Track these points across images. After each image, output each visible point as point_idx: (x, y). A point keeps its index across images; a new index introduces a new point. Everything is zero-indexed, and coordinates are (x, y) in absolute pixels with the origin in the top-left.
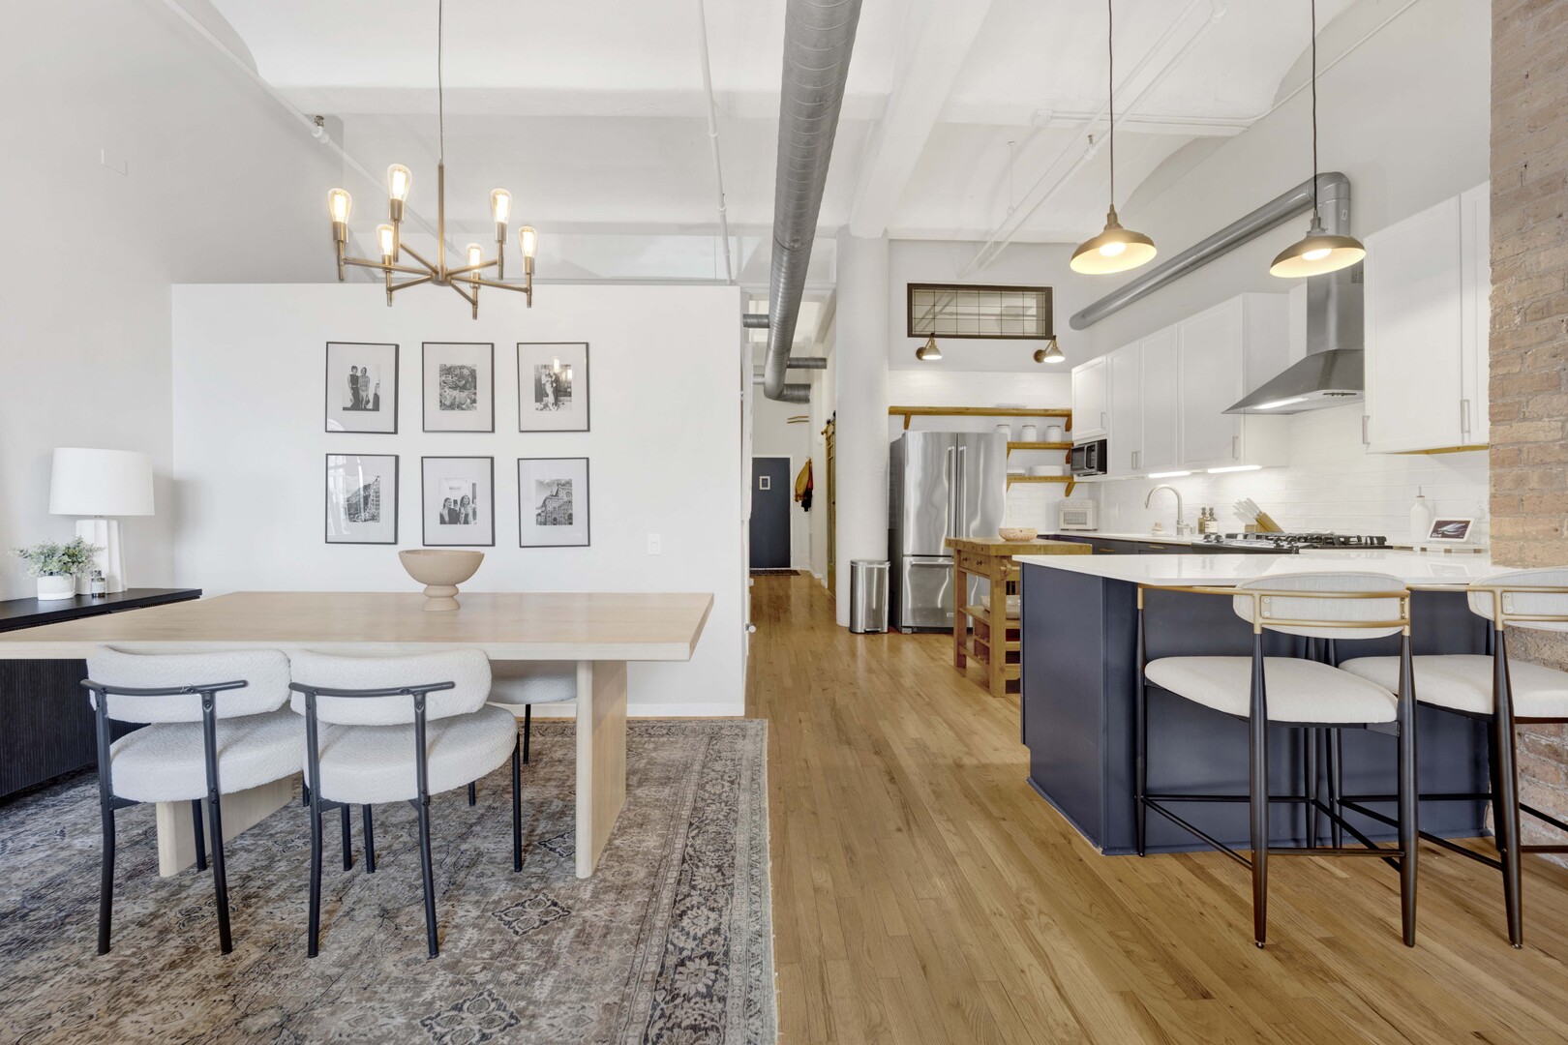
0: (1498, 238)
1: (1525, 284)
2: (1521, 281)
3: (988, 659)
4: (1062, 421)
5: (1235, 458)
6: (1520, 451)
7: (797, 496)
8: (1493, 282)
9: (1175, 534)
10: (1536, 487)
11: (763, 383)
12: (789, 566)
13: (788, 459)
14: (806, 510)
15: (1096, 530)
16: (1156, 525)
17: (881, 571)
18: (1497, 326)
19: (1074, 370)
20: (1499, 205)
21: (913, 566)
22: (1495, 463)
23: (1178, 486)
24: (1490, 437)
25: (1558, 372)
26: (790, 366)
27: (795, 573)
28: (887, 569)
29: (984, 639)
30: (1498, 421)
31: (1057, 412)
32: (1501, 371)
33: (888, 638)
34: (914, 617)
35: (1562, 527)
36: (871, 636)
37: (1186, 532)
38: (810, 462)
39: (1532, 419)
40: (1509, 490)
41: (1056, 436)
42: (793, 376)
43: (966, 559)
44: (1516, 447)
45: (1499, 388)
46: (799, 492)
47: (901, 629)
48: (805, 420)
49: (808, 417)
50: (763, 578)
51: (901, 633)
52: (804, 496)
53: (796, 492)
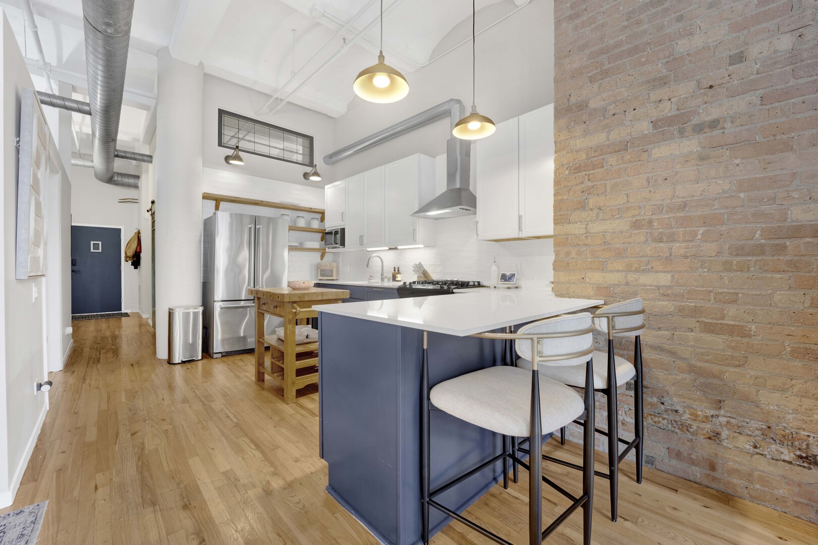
0: (558, 130)
1: (570, 154)
2: (568, 153)
3: (283, 375)
4: (319, 216)
5: (414, 241)
6: (567, 238)
7: (126, 257)
8: (556, 152)
9: (380, 282)
10: (575, 257)
11: (93, 167)
12: (121, 311)
13: (119, 230)
14: (136, 268)
15: (337, 280)
16: (370, 276)
17: (195, 314)
18: (558, 175)
19: (327, 187)
20: (558, 114)
21: (222, 308)
22: (556, 245)
23: (382, 255)
24: (554, 232)
25: (584, 200)
26: (117, 156)
27: (126, 315)
28: (201, 312)
29: (279, 361)
30: (558, 223)
31: (317, 210)
32: (560, 198)
33: (203, 365)
34: (223, 345)
35: (586, 277)
36: (188, 365)
37: (386, 280)
38: (139, 233)
39: (573, 223)
40: (563, 258)
41: (316, 225)
42: (119, 165)
43: (264, 304)
44: (565, 237)
45: (558, 206)
46: (128, 255)
47: (213, 355)
48: (134, 201)
49: (137, 200)
50: (93, 321)
51: (213, 358)
52: (133, 256)
53: (126, 254)
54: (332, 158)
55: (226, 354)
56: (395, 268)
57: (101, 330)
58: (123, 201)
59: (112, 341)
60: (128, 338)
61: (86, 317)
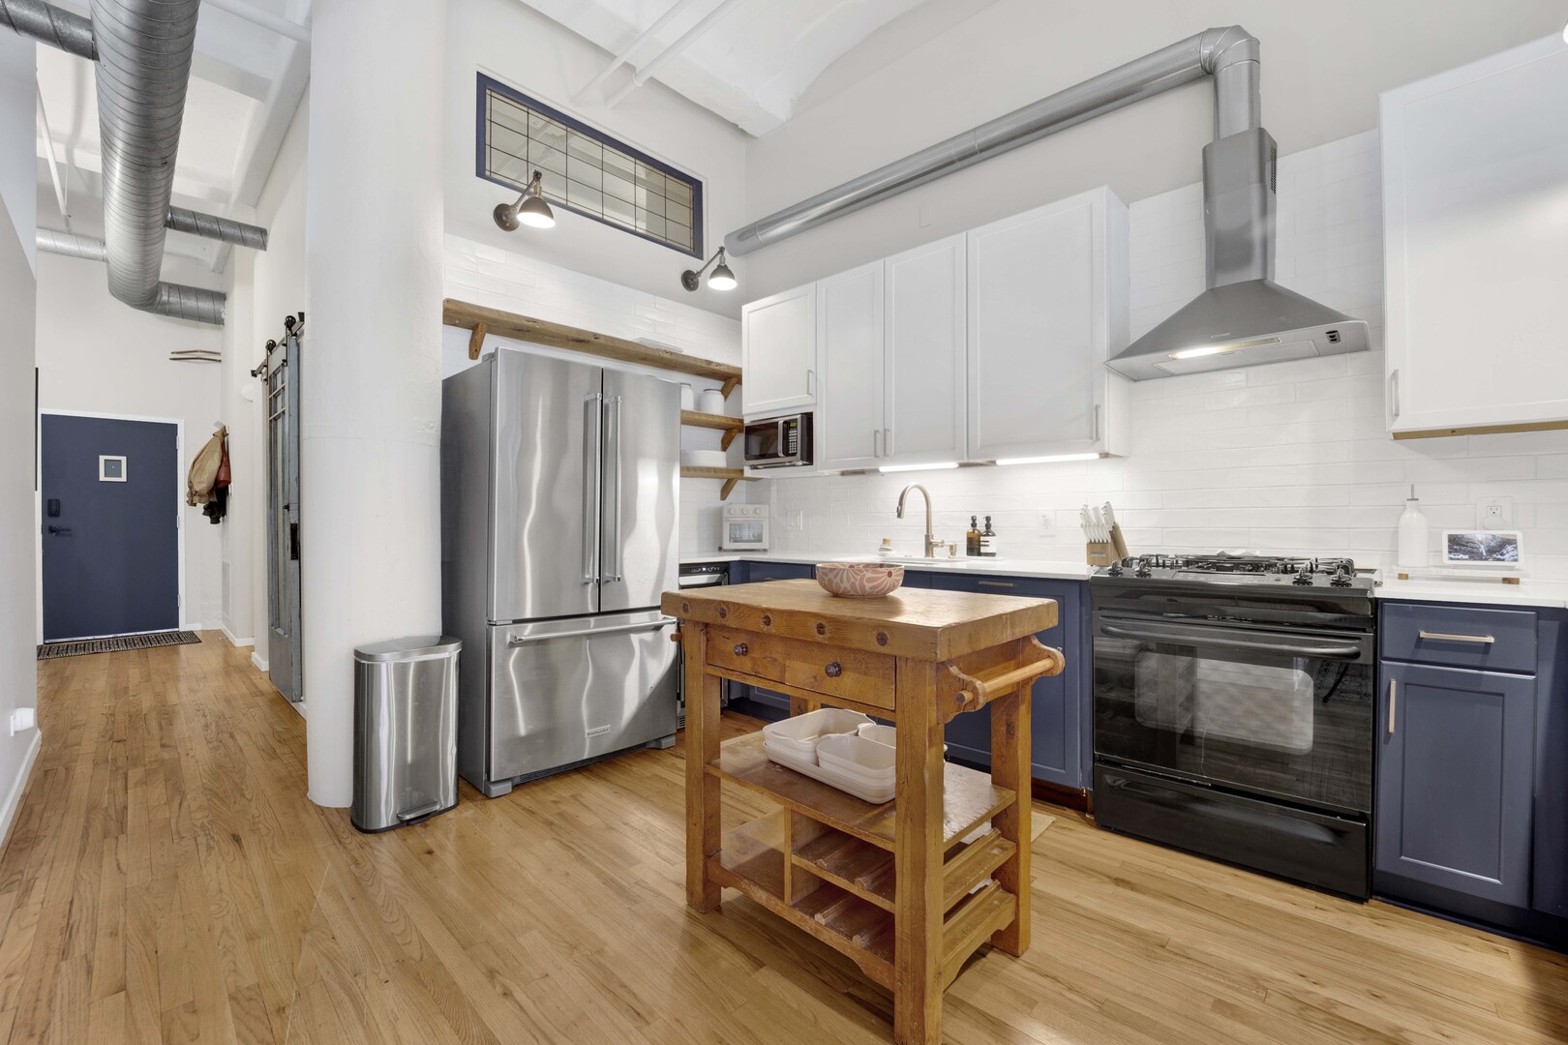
7: (193, 495)
11: (105, 260)
12: (177, 625)
13: (173, 428)
14: (215, 521)
15: (767, 550)
16: (885, 540)
19: (746, 309)
23: (930, 483)
26: (172, 224)
27: (191, 638)
36: (412, 831)
37: (944, 551)
38: (224, 434)
41: (716, 405)
46: (197, 487)
47: (488, 790)
48: (212, 357)
49: (219, 354)
50: (105, 658)
51: (487, 796)
52: (210, 493)
53: (191, 487)
54: (748, 238)
55: (525, 783)
56: (974, 519)
57: (126, 690)
58: (181, 357)
59: (161, 729)
60: (204, 716)
61: (84, 647)
